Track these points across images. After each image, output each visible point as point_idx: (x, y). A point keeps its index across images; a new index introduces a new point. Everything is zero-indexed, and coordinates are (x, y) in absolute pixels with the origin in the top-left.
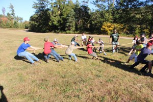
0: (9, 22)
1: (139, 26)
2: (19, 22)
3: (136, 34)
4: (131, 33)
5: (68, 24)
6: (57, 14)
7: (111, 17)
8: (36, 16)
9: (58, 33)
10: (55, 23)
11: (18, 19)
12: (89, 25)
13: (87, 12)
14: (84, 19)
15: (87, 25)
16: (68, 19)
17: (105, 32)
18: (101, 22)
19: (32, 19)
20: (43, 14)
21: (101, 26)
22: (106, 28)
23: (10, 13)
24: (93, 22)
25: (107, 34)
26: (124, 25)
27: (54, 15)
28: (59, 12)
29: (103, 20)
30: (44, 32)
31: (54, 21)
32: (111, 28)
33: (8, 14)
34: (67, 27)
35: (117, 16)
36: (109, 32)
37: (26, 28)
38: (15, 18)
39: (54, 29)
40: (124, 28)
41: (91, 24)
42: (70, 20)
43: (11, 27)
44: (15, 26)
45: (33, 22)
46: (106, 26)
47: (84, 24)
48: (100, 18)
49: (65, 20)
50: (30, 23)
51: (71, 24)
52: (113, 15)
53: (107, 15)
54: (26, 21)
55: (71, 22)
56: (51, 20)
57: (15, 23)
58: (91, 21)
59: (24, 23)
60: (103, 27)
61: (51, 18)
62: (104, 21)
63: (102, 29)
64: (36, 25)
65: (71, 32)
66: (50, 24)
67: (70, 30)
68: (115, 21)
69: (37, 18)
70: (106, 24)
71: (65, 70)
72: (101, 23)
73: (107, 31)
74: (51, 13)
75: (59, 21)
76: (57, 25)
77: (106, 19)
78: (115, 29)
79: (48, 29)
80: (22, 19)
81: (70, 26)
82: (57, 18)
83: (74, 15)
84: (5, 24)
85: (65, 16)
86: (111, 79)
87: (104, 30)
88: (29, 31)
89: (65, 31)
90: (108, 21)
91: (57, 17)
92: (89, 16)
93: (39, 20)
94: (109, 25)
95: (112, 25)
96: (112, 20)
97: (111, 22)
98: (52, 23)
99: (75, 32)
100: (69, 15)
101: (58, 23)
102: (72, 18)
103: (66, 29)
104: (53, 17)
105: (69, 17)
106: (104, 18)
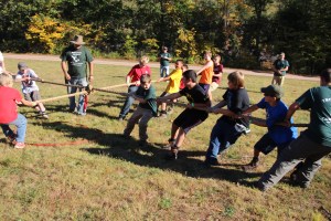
1: (130, 31)
3: (125, 50)
4: (114, 50)
17: (39, 47)
18: (24, 15)
21: (26, 28)
22: (42, 33)
25: (47, 52)
26: (94, 27)
29: (29, 7)
32: (56, 35)
36: (52, 45)
40: (93, 36)
46: (40, 26)
60: (33, 30)
62: (33, 13)
63: (28, 37)
68: (67, 13)
70: (39, 22)
72: (25, 18)
73: (45, 43)
77: (38, 6)
78: (68, 35)
87: (37, 40)
90: (45, 11)
94: (51, 24)
95: (58, 25)
96: (59, 9)
97: (56, 16)
106: (32, 2)
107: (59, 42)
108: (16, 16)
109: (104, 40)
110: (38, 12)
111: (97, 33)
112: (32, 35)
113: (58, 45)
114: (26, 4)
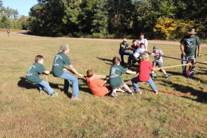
2: (12, 17)
5: (95, 21)
6: (76, 4)
7: (172, 7)
8: (41, 8)
9: (78, 37)
10: (74, 19)
11: (9, 12)
12: (132, 23)
14: (125, 14)
15: (129, 23)
16: (96, 13)
17: (160, 36)
18: (153, 18)
19: (33, 12)
20: (53, 4)
21: (153, 25)
22: (163, 28)
24: (140, 18)
25: (165, 39)
26: (196, 22)
27: (71, 5)
28: (81, 1)
29: (157, 13)
30: (54, 35)
31: (71, 17)
32: (171, 28)
34: (94, 27)
35: (184, 6)
36: (168, 35)
37: (24, 28)
39: (71, 30)
41: (136, 20)
42: (99, 15)
44: (4, 24)
45: (34, 18)
46: (162, 24)
47: (122, 21)
48: (151, 10)
49: (91, 15)
50: (30, 19)
51: (101, 22)
52: (175, 5)
53: (164, 4)
54: (23, 16)
55: (101, 18)
56: (65, 14)
57: (4, 19)
58: (136, 16)
59: (20, 20)
60: (158, 26)
61: (65, 11)
62: (158, 16)
63: (155, 30)
64: (39, 23)
65: (101, 35)
66: (65, 21)
67: (99, 32)
68: (179, 15)
69: (42, 11)
70: (162, 21)
72: (154, 20)
73: (164, 33)
74: (65, 2)
75: (80, 17)
76: (77, 23)
77: (162, 11)
78: (179, 28)
79: (60, 31)
80: (16, 13)
81: (98, 25)
82: (77, 12)
83: (105, 6)
85: (90, 8)
87: (160, 32)
88: (29, 33)
89: (91, 33)
90: (166, 15)
91: (76, 9)
92: (132, 7)
93: (47, 14)
94: (169, 22)
95: (173, 22)
96: (174, 12)
97: (172, 17)
98: (68, 20)
99: (108, 36)
100: (98, 6)
101: (78, 20)
102: (103, 10)
103: (92, 30)
104: (69, 9)
105: (98, 8)
106: (158, 10)
107: (172, 33)
108: (149, 19)
109: (203, 30)
110: (161, 15)
111: (198, 26)
112: (157, 29)
113: (172, 35)
114: (155, 11)
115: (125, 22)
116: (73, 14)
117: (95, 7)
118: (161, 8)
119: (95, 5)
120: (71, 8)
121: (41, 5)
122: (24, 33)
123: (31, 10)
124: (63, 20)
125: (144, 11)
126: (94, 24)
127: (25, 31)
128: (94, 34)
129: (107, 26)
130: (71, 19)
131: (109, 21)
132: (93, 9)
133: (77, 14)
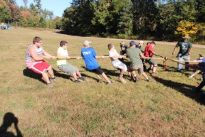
0: (32, 18)
2: (48, 18)
5: (121, 23)
6: (104, 7)
7: (194, 11)
8: (73, 10)
9: (105, 37)
10: (102, 21)
11: (46, 13)
12: (155, 26)
13: (153, 4)
14: (148, 16)
15: (152, 25)
16: (122, 15)
18: (175, 21)
19: (66, 14)
20: (84, 7)
21: (175, 29)
22: (184, 31)
23: (35, 4)
24: (162, 22)
27: (100, 8)
28: (108, 4)
29: (179, 17)
30: (84, 35)
31: (99, 18)
32: (192, 32)
33: (32, 6)
34: (120, 28)
37: (58, 28)
38: (42, 11)
39: (99, 31)
41: (158, 23)
42: (125, 17)
43: (34, 26)
44: (41, 24)
45: (68, 19)
46: (183, 27)
47: (146, 23)
48: (174, 14)
49: (117, 17)
50: (63, 20)
51: (126, 24)
52: (196, 9)
53: (186, 9)
54: (58, 17)
55: (126, 21)
56: (94, 16)
57: (42, 19)
58: (159, 19)
59: (54, 20)
60: (179, 29)
61: (95, 13)
62: (180, 20)
63: (176, 33)
64: (71, 23)
65: (126, 36)
66: (93, 22)
67: (124, 33)
69: (74, 13)
70: (183, 25)
71: (100, 96)
72: (176, 23)
74: (95, 6)
75: (107, 19)
76: (105, 24)
77: (184, 15)
78: (199, 32)
79: (89, 31)
80: (51, 14)
81: (124, 26)
82: (105, 14)
83: (131, 10)
84: (26, 20)
85: (117, 11)
86: (172, 115)
87: (181, 35)
88: (61, 33)
89: (117, 34)
90: (187, 19)
91: (104, 12)
92: (156, 11)
93: (78, 15)
94: (190, 25)
95: (194, 26)
96: (195, 16)
98: (97, 21)
99: (133, 37)
100: (124, 9)
101: (106, 21)
102: (129, 13)
103: (118, 31)
104: (98, 11)
105: (124, 11)
106: (180, 14)
108: (171, 22)
110: (183, 19)
112: (178, 32)
113: (192, 37)
114: (177, 15)
115: (149, 24)
116: (101, 16)
117: (121, 10)
118: (182, 12)
119: (122, 8)
120: (100, 11)
121: (74, 7)
122: (57, 32)
123: (65, 11)
124: (92, 21)
125: (166, 15)
126: (120, 26)
127: (58, 30)
128: (119, 35)
129: (132, 28)
130: (99, 20)
131: (134, 23)
132: (119, 11)
133: (105, 16)
